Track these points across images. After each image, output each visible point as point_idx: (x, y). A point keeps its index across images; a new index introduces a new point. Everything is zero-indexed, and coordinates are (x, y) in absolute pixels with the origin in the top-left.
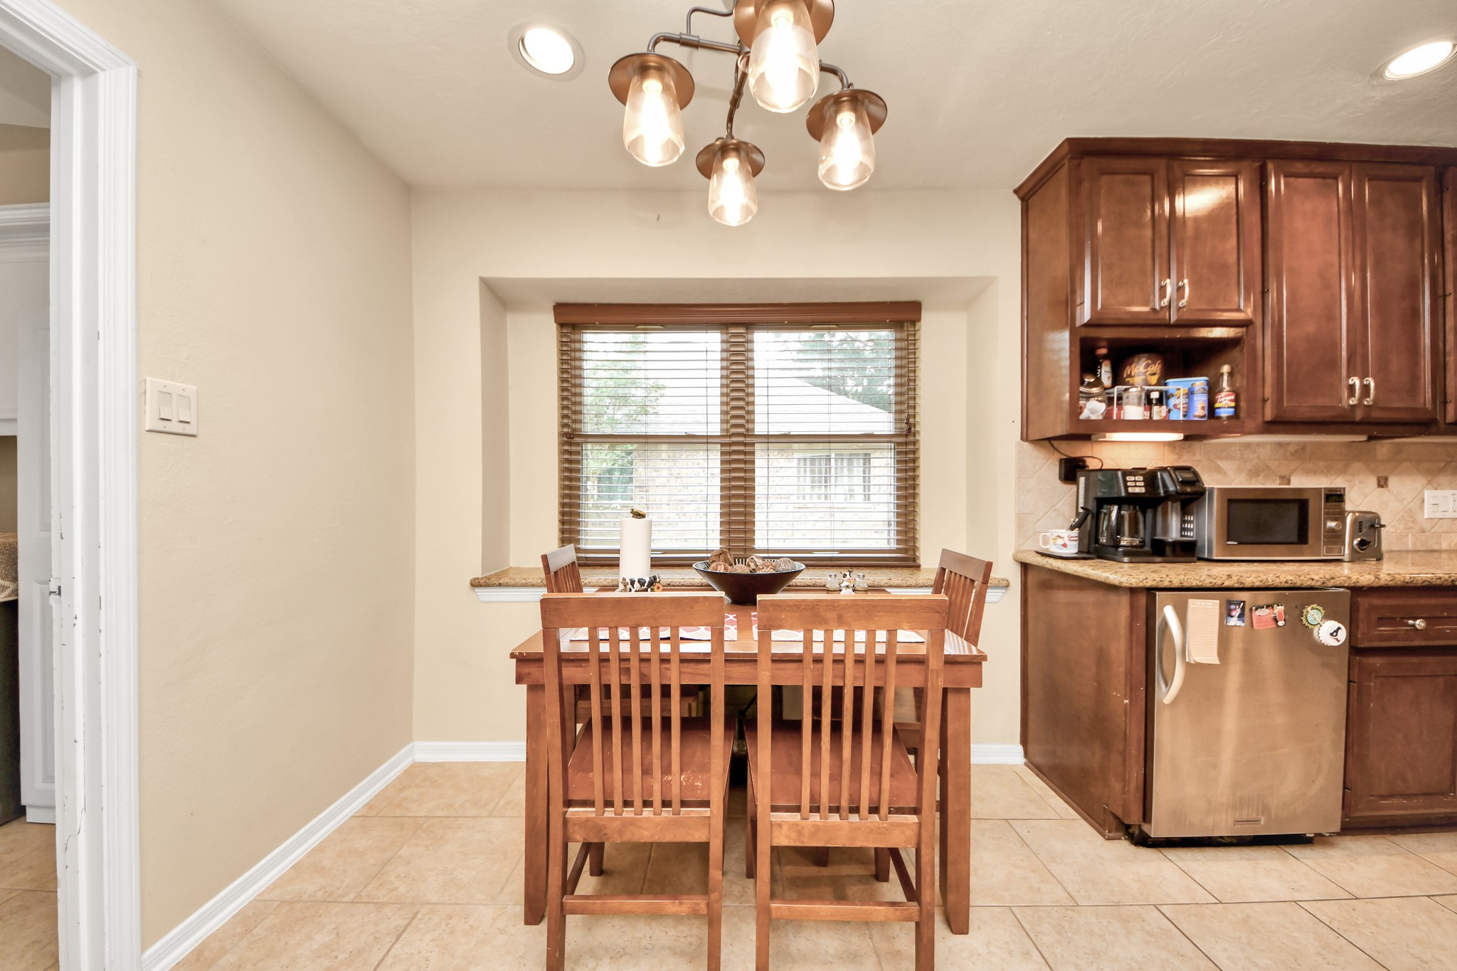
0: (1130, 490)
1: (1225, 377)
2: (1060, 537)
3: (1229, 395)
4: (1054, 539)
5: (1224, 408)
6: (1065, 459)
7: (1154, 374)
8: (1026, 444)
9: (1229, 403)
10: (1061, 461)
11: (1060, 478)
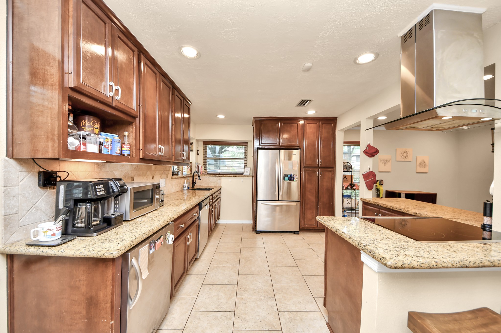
0: (98, 194)
1: (126, 137)
2: (50, 230)
3: (128, 145)
4: (44, 232)
5: (127, 151)
6: (43, 172)
7: (97, 128)
8: (12, 161)
9: (129, 149)
10: (39, 173)
11: (39, 185)
